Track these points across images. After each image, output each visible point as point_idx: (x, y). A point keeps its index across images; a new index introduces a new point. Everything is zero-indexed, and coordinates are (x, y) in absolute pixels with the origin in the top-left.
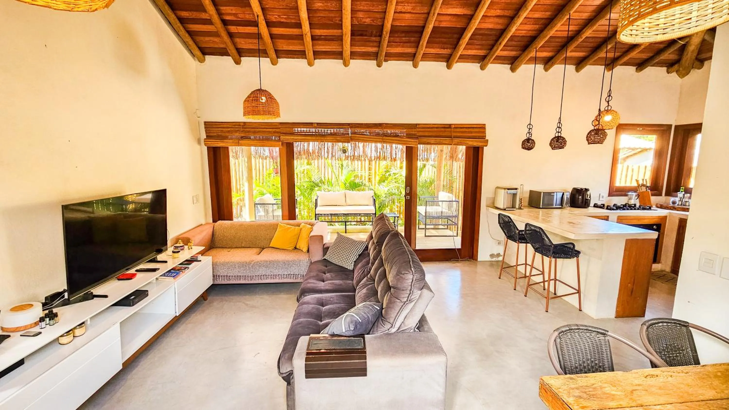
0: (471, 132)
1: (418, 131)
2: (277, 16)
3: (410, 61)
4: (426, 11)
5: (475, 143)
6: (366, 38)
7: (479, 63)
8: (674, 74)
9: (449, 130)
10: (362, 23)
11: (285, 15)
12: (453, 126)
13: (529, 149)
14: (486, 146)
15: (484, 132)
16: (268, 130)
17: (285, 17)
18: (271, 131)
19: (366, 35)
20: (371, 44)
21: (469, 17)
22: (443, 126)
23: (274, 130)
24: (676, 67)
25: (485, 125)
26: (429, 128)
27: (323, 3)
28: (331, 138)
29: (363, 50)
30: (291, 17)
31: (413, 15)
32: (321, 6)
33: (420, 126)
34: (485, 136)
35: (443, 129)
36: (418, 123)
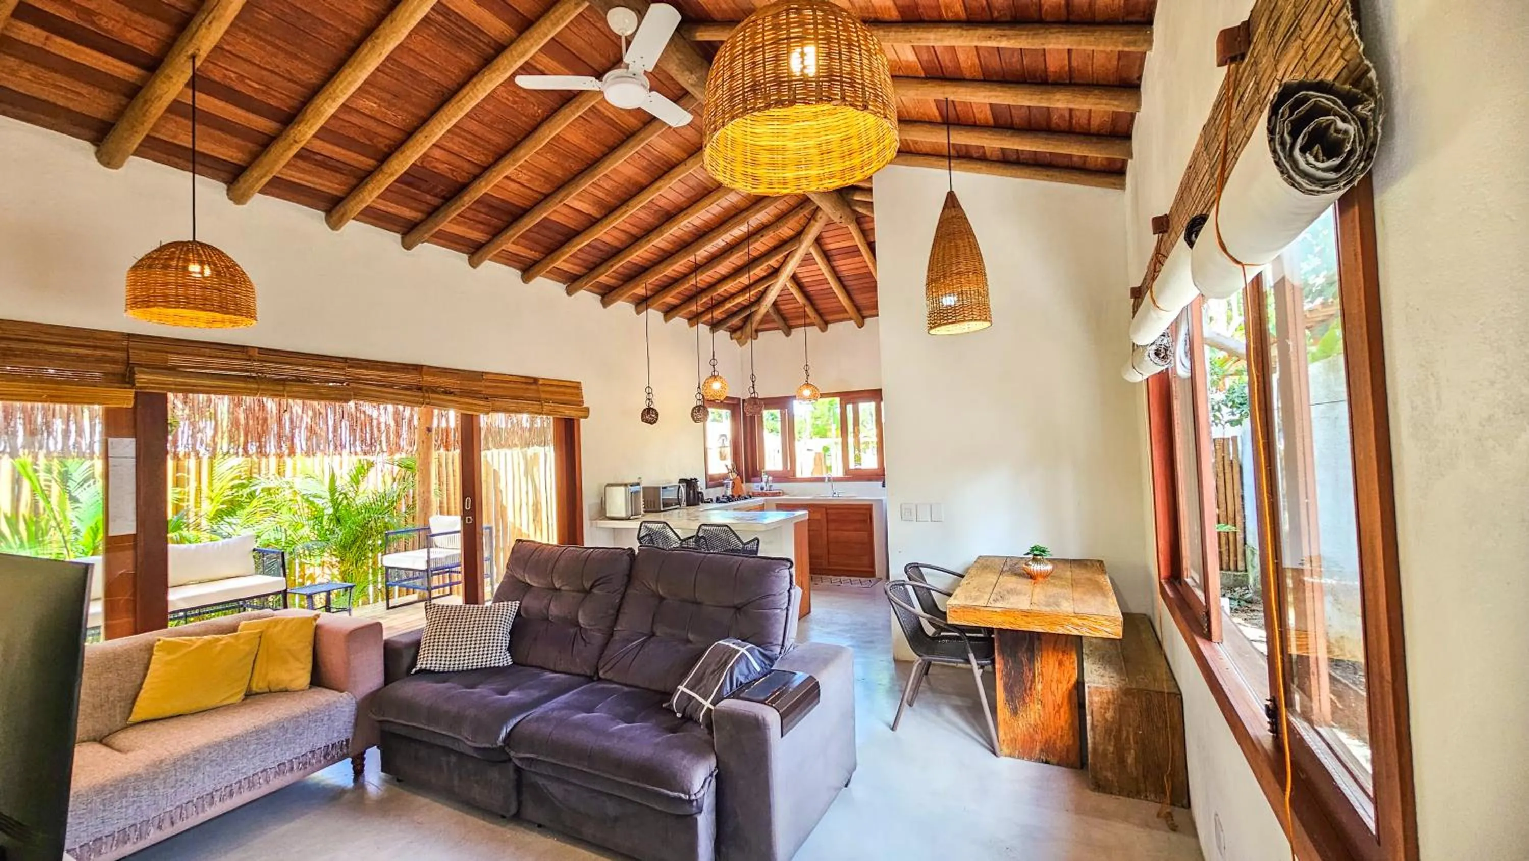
0: (564, 394)
1: (487, 387)
2: (233, 75)
3: (464, 252)
4: (544, 191)
5: (569, 412)
6: (415, 193)
7: (564, 284)
8: (735, 341)
9: (533, 387)
10: (428, 167)
11: (259, 84)
12: (541, 382)
13: (652, 422)
14: (586, 417)
15: (579, 395)
16: (73, 350)
17: (257, 86)
18: (87, 355)
19: (418, 188)
20: (415, 205)
21: (594, 220)
22: (523, 380)
23: (99, 353)
24: (739, 333)
25: (579, 383)
26: (502, 381)
27: (379, 106)
28: (302, 389)
29: (390, 210)
30: (277, 94)
31: (522, 189)
32: (372, 109)
33: (489, 377)
34: (582, 402)
35: (524, 386)
36: (487, 371)
